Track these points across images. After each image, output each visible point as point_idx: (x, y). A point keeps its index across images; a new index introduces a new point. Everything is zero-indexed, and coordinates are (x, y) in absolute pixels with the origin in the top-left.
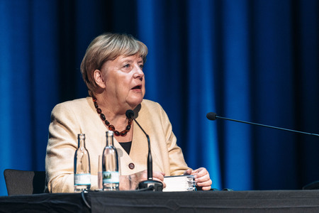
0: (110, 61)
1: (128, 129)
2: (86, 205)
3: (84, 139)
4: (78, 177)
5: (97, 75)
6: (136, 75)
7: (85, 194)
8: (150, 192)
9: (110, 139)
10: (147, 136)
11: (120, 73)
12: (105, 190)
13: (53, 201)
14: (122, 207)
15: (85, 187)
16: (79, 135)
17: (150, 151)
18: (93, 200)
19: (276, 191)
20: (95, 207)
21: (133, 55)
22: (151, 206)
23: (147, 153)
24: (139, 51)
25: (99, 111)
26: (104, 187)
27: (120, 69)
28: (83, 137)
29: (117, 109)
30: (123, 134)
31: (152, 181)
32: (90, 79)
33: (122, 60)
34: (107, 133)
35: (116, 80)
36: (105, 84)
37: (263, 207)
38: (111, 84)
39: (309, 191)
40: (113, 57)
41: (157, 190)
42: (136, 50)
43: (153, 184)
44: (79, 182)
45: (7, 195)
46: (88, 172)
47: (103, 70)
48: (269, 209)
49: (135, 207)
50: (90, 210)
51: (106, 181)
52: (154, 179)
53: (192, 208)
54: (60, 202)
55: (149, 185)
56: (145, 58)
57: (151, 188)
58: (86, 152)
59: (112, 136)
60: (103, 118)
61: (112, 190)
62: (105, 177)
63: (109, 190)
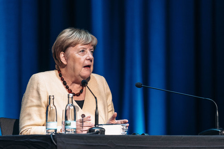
0: (72, 47)
1: (81, 92)
4: (49, 124)
5: (62, 55)
6: (88, 58)
7: (53, 136)
8: (97, 135)
9: (70, 99)
10: (96, 98)
11: (78, 56)
12: (67, 133)
15: (54, 131)
17: (97, 108)
18: (58, 139)
21: (87, 44)
24: (91, 42)
25: (62, 79)
27: (78, 53)
28: (52, 97)
30: (78, 95)
31: (98, 127)
32: (57, 57)
33: (80, 47)
35: (74, 60)
36: (67, 62)
38: (71, 62)
39: (203, 136)
40: (73, 44)
41: (101, 134)
42: (90, 41)
44: (49, 127)
45: (1, 135)
46: (55, 121)
47: (66, 52)
49: (86, 145)
50: (56, 146)
51: (67, 127)
53: (124, 146)
55: (96, 130)
56: (95, 47)
57: (98, 132)
58: (54, 108)
59: (72, 97)
61: (71, 133)
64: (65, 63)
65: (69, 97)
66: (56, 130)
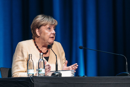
1: (47, 52)
2: (32, 82)
3: (31, 56)
4: (29, 71)
5: (37, 31)
7: (31, 78)
8: (57, 77)
9: (41, 56)
10: (56, 55)
12: (39, 76)
13: (19, 80)
14: (45, 83)
15: (32, 75)
16: (29, 54)
17: (57, 61)
18: (35, 80)
19: (106, 77)
20: (35, 83)
22: (57, 82)
23: (56, 62)
25: (36, 45)
26: (39, 75)
28: (31, 55)
29: (43, 45)
30: (45, 53)
31: (57, 72)
34: (40, 54)
35: (45, 34)
37: (101, 83)
38: (42, 35)
39: (118, 77)
41: (59, 76)
43: (58, 74)
44: (29, 73)
45: (1, 78)
46: (33, 69)
48: (103, 84)
49: (51, 83)
50: (33, 84)
51: (39, 72)
52: (58, 72)
53: (73, 83)
54: (22, 80)
55: (56, 74)
57: (57, 75)
58: (32, 61)
59: (42, 55)
60: (37, 47)
61: (42, 76)
62: (39, 71)
63: (41, 76)
64: (39, 35)
65: (40, 55)
66: (33, 74)
